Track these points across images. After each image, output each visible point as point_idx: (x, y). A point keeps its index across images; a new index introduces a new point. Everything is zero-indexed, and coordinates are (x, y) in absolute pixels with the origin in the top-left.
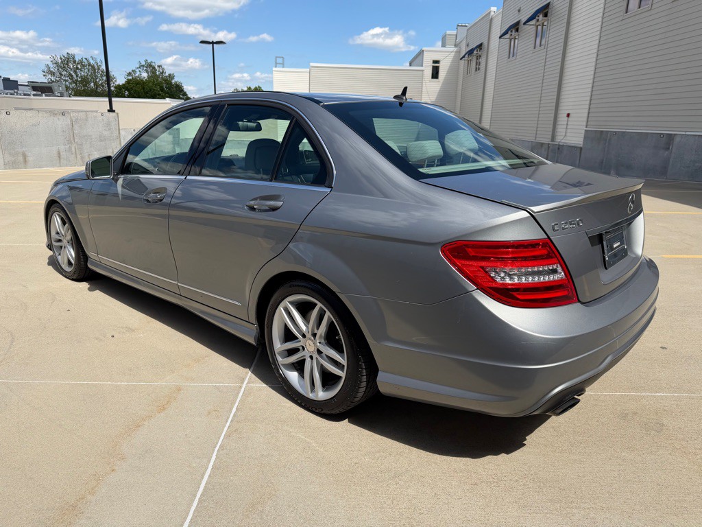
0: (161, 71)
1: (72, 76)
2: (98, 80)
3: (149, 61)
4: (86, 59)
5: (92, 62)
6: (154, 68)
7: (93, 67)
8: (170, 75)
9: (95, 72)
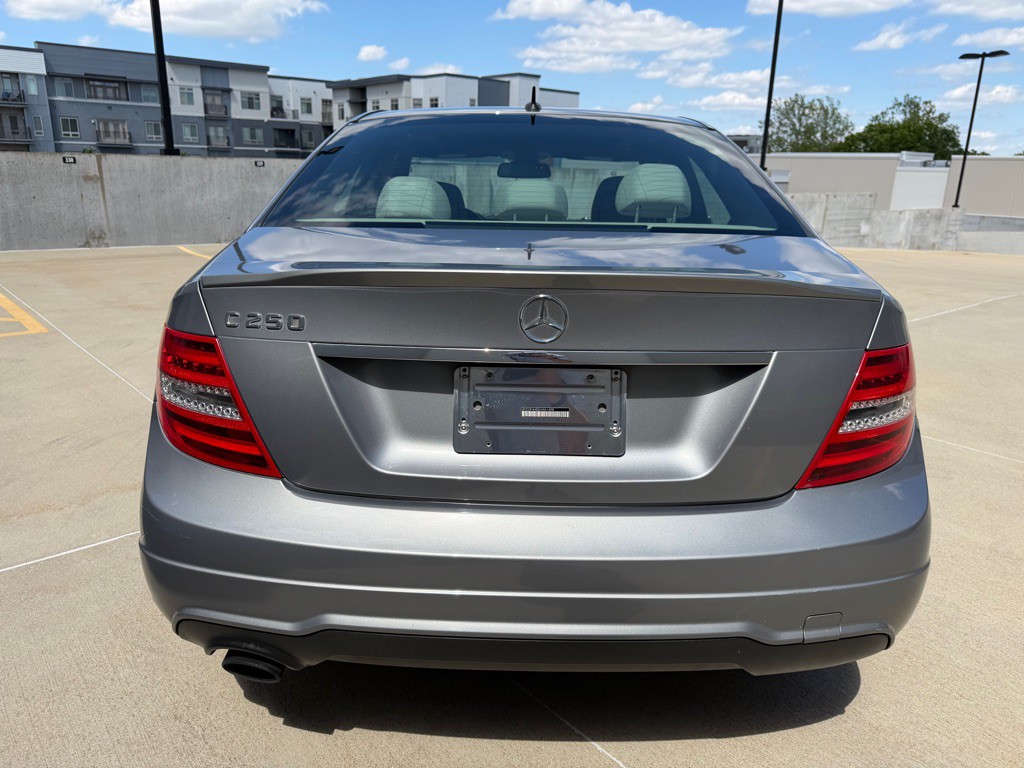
0: (928, 109)
1: (794, 125)
2: (828, 129)
3: (912, 96)
4: (819, 100)
5: (826, 104)
6: (917, 106)
7: (826, 111)
8: (942, 115)
9: (826, 118)
